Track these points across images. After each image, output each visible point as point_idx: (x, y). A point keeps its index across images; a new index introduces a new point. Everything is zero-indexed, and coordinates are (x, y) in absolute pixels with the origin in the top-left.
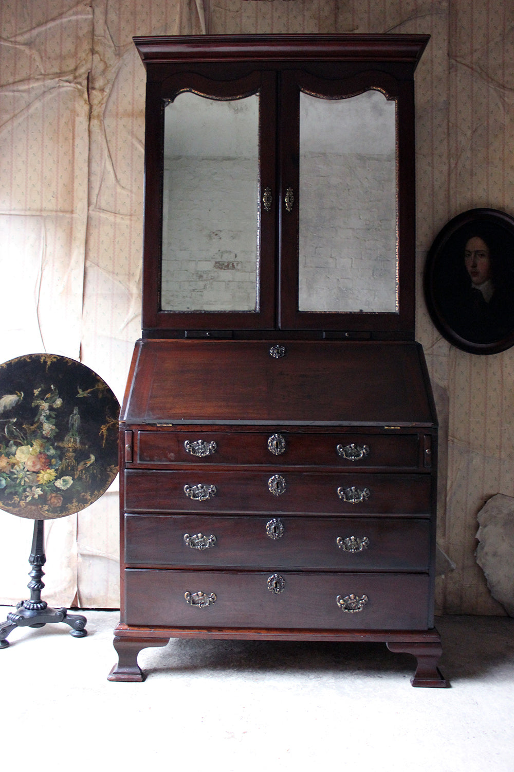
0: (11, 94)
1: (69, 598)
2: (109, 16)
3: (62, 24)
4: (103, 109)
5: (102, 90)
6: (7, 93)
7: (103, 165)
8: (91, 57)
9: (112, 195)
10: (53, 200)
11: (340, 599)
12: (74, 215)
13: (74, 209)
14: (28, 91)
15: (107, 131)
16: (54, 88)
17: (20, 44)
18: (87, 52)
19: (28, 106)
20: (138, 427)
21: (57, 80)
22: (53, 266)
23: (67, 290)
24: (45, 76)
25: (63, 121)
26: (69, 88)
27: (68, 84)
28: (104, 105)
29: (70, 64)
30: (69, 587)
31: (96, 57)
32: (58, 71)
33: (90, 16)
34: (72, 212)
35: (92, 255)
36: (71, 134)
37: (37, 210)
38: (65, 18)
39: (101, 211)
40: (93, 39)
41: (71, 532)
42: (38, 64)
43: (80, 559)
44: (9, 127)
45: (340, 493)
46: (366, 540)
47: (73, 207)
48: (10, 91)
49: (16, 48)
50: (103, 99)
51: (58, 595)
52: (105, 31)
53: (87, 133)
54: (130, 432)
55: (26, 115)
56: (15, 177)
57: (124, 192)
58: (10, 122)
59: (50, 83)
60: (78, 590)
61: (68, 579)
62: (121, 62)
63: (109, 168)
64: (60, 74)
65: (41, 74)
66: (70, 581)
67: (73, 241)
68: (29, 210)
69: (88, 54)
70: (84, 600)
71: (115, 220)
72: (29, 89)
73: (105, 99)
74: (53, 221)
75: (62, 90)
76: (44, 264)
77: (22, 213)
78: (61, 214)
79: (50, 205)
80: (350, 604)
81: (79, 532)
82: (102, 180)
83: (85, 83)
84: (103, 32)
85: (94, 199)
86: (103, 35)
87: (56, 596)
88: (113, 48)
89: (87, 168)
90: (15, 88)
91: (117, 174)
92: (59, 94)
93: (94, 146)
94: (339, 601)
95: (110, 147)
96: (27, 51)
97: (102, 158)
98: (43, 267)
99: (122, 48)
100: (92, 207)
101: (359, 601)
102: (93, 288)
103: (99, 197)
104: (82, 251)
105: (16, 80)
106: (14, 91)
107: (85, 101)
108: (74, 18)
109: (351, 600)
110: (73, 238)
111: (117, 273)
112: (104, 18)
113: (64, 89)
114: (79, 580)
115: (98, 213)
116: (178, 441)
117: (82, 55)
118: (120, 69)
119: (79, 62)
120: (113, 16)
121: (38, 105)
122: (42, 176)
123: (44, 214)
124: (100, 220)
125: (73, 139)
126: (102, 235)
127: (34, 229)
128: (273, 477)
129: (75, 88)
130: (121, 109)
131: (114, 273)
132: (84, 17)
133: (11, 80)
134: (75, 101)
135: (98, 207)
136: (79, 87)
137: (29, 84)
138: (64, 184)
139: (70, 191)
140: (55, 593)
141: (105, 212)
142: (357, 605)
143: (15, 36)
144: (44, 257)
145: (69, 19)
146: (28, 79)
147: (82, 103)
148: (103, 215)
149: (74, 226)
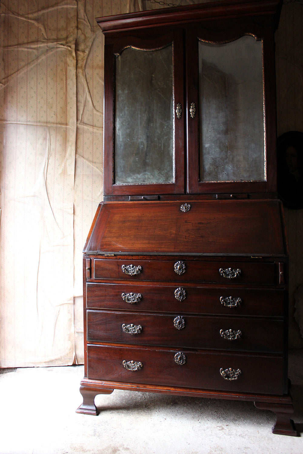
0: (26, 50)
1: (70, 359)
2: (87, 7)
3: (57, 9)
4: (85, 63)
5: (84, 52)
6: (23, 49)
7: (85, 96)
8: (76, 31)
9: (91, 115)
10: (54, 117)
11: (222, 371)
12: (68, 126)
13: (68, 123)
14: (36, 49)
15: (87, 76)
16: (53, 48)
17: (31, 19)
18: (74, 28)
19: (37, 58)
20: (94, 256)
21: (55, 43)
22: (55, 157)
23: (64, 172)
24: (48, 40)
25: (59, 68)
26: (63, 49)
27: (63, 46)
28: (85, 61)
29: (64, 34)
30: (70, 353)
31: (80, 31)
32: (56, 38)
33: (76, 7)
34: (66, 124)
35: (80, 151)
36: (65, 77)
37: (44, 123)
38: (59, 6)
39: (85, 124)
40: (77, 20)
41: (70, 320)
42: (43, 33)
43: (76, 335)
44: (25, 70)
45: (222, 300)
46: (239, 332)
47: (67, 121)
48: (25, 48)
49: (29, 22)
50: (84, 57)
51: (63, 358)
52: (84, 16)
53: (75, 77)
54: (89, 259)
55: (36, 63)
56: (30, 101)
57: (98, 113)
58: (26, 67)
59: (50, 44)
60: (76, 353)
61: (69, 348)
62: (95, 36)
63: (89, 98)
64: (57, 40)
65: (45, 39)
66: (71, 349)
67: (67, 142)
68: (39, 122)
69: (74, 29)
70: (79, 359)
71: (93, 130)
72: (37, 47)
73: (86, 57)
74: (54, 130)
75: (59, 49)
76: (49, 156)
77: (35, 124)
78: (59, 126)
79: (53, 119)
80: (229, 374)
81: (75, 319)
82: (85, 106)
83: (73, 46)
84: (83, 16)
85: (80, 118)
86: (83, 18)
87: (61, 359)
88: (90, 27)
89: (76, 98)
90: (29, 46)
91: (94, 103)
92: (57, 52)
93: (79, 85)
94: (222, 372)
95: (89, 86)
96: (36, 24)
97: (84, 93)
98: (49, 157)
99: (95, 27)
100: (79, 122)
101: (235, 372)
102: (81, 171)
103: (83, 116)
104: (74, 148)
105: (29, 41)
106: (28, 48)
107: (73, 57)
108: (65, 6)
109: (230, 371)
110: (67, 140)
111: (95, 162)
112: (84, 8)
113: (60, 49)
114: (76, 347)
115: (82, 126)
116: (118, 265)
117: (71, 29)
118: (94, 40)
119: (68, 33)
120: (89, 8)
121: (43, 57)
122: (47, 102)
123: (49, 125)
124: (84, 130)
125: (66, 80)
126: (85, 139)
127: (42, 134)
128: (178, 289)
129: (66, 49)
130: (95, 64)
131: (93, 162)
132: (72, 6)
133: (26, 41)
134: (67, 57)
135: (82, 122)
136: (69, 48)
137: (37, 44)
138: (61, 107)
139: (65, 111)
140: (61, 357)
141: (87, 125)
142: (234, 375)
143: (28, 14)
144: (49, 152)
145: (62, 7)
146: (37, 41)
147: (71, 58)
148: (86, 127)
149: (67, 133)
